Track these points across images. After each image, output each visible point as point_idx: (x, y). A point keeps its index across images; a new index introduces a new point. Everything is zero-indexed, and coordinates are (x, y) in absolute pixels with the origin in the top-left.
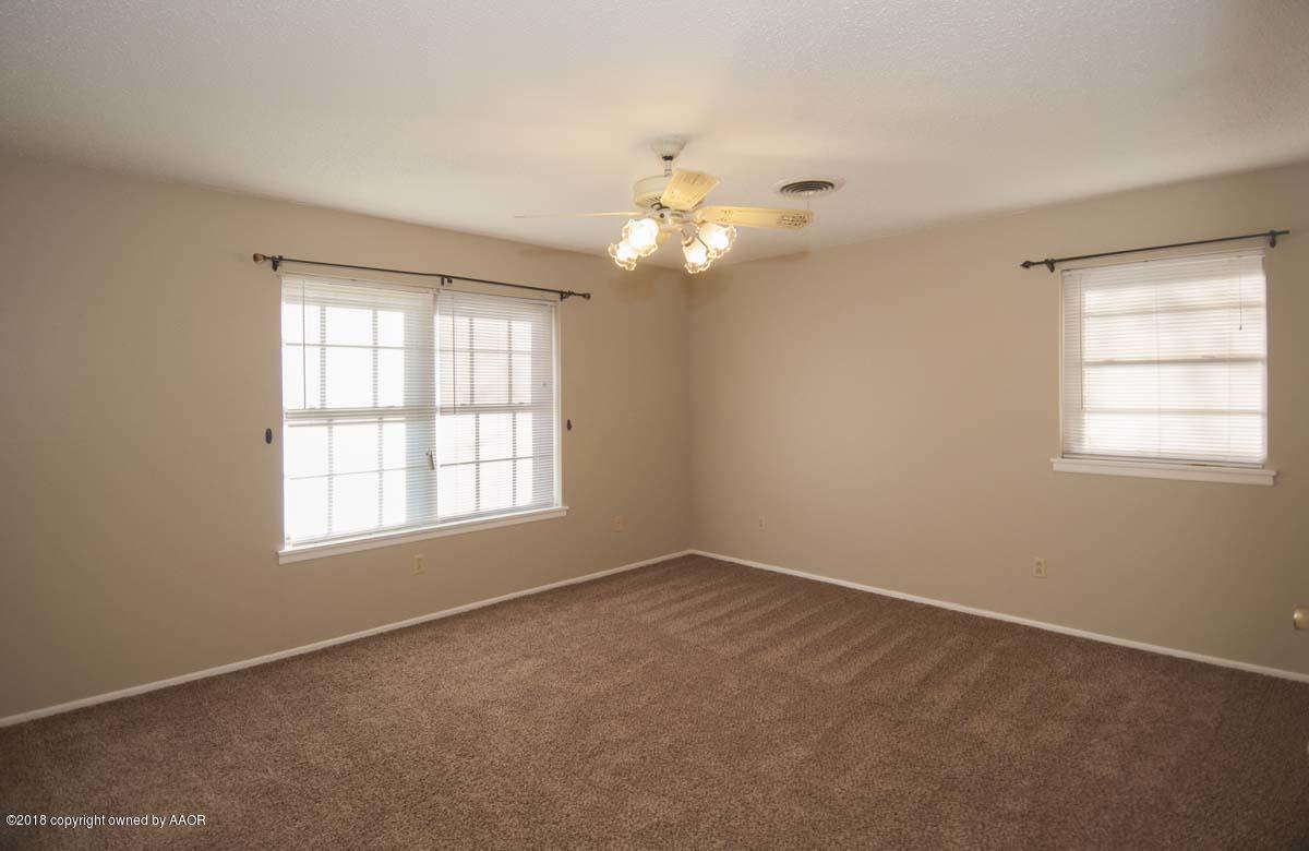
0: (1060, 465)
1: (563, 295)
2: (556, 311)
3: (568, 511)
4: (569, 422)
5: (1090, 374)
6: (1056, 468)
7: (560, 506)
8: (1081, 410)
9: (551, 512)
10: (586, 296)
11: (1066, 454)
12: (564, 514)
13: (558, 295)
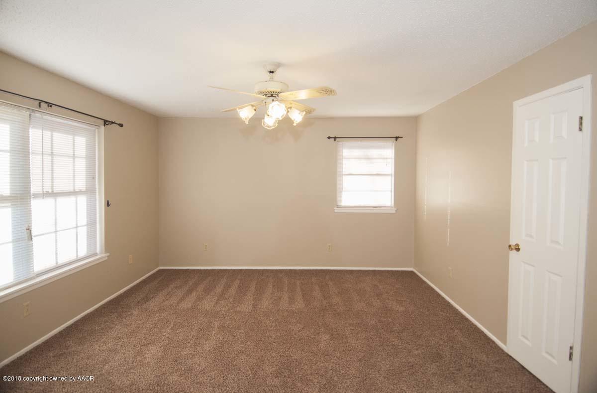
0: (337, 210)
1: (106, 122)
2: (99, 132)
3: (108, 256)
4: (108, 201)
5: (345, 178)
6: (336, 211)
7: (104, 255)
8: (341, 191)
9: (98, 259)
10: (121, 125)
11: (338, 206)
12: (106, 258)
13: (102, 122)
